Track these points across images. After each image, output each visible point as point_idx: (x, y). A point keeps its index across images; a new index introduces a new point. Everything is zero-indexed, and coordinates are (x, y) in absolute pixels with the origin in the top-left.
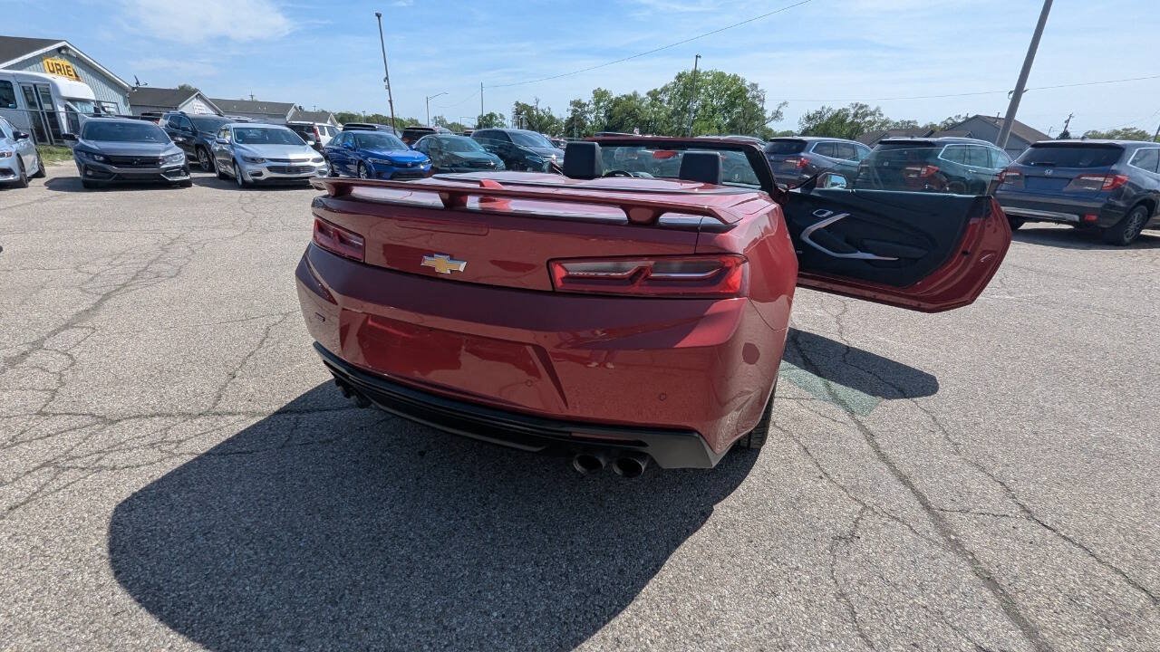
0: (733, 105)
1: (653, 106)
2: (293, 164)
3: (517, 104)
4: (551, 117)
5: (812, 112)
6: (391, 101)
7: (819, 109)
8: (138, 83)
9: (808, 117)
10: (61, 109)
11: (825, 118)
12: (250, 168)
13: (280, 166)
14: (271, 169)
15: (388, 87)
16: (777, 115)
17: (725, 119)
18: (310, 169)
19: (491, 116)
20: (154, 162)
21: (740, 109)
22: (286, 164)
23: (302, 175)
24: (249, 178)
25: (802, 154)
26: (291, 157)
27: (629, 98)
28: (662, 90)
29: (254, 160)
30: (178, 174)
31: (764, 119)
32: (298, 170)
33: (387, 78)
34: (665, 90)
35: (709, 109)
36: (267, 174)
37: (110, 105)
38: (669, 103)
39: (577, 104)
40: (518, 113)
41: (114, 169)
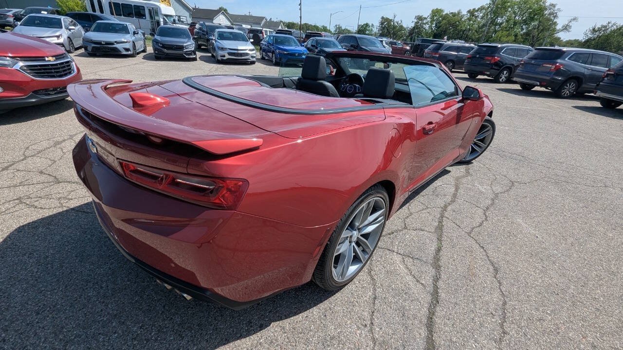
0: (532, 19)
1: (469, 19)
2: (239, 52)
3: (383, 18)
4: (402, 26)
5: (599, 26)
6: (301, 17)
7: (605, 24)
8: (195, 7)
9: (594, 29)
10: (162, 20)
11: (608, 31)
12: (221, 53)
13: (234, 53)
14: (230, 54)
15: (300, 9)
16: (566, 28)
17: (522, 29)
18: (247, 54)
19: (367, 25)
20: (181, 48)
21: (536, 23)
22: (236, 52)
23: (243, 58)
24: (220, 58)
25: (559, 61)
26: (239, 48)
27: (454, 15)
28: (479, 9)
29: (223, 49)
30: (191, 54)
31: (554, 30)
32: (241, 55)
33: (300, 4)
34: (481, 9)
35: (511, 22)
36: (227, 57)
37: (184, 18)
38: (482, 18)
39: (420, 18)
40: (382, 23)
41: (165, 50)
